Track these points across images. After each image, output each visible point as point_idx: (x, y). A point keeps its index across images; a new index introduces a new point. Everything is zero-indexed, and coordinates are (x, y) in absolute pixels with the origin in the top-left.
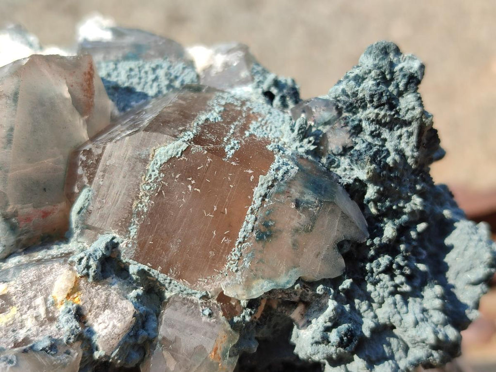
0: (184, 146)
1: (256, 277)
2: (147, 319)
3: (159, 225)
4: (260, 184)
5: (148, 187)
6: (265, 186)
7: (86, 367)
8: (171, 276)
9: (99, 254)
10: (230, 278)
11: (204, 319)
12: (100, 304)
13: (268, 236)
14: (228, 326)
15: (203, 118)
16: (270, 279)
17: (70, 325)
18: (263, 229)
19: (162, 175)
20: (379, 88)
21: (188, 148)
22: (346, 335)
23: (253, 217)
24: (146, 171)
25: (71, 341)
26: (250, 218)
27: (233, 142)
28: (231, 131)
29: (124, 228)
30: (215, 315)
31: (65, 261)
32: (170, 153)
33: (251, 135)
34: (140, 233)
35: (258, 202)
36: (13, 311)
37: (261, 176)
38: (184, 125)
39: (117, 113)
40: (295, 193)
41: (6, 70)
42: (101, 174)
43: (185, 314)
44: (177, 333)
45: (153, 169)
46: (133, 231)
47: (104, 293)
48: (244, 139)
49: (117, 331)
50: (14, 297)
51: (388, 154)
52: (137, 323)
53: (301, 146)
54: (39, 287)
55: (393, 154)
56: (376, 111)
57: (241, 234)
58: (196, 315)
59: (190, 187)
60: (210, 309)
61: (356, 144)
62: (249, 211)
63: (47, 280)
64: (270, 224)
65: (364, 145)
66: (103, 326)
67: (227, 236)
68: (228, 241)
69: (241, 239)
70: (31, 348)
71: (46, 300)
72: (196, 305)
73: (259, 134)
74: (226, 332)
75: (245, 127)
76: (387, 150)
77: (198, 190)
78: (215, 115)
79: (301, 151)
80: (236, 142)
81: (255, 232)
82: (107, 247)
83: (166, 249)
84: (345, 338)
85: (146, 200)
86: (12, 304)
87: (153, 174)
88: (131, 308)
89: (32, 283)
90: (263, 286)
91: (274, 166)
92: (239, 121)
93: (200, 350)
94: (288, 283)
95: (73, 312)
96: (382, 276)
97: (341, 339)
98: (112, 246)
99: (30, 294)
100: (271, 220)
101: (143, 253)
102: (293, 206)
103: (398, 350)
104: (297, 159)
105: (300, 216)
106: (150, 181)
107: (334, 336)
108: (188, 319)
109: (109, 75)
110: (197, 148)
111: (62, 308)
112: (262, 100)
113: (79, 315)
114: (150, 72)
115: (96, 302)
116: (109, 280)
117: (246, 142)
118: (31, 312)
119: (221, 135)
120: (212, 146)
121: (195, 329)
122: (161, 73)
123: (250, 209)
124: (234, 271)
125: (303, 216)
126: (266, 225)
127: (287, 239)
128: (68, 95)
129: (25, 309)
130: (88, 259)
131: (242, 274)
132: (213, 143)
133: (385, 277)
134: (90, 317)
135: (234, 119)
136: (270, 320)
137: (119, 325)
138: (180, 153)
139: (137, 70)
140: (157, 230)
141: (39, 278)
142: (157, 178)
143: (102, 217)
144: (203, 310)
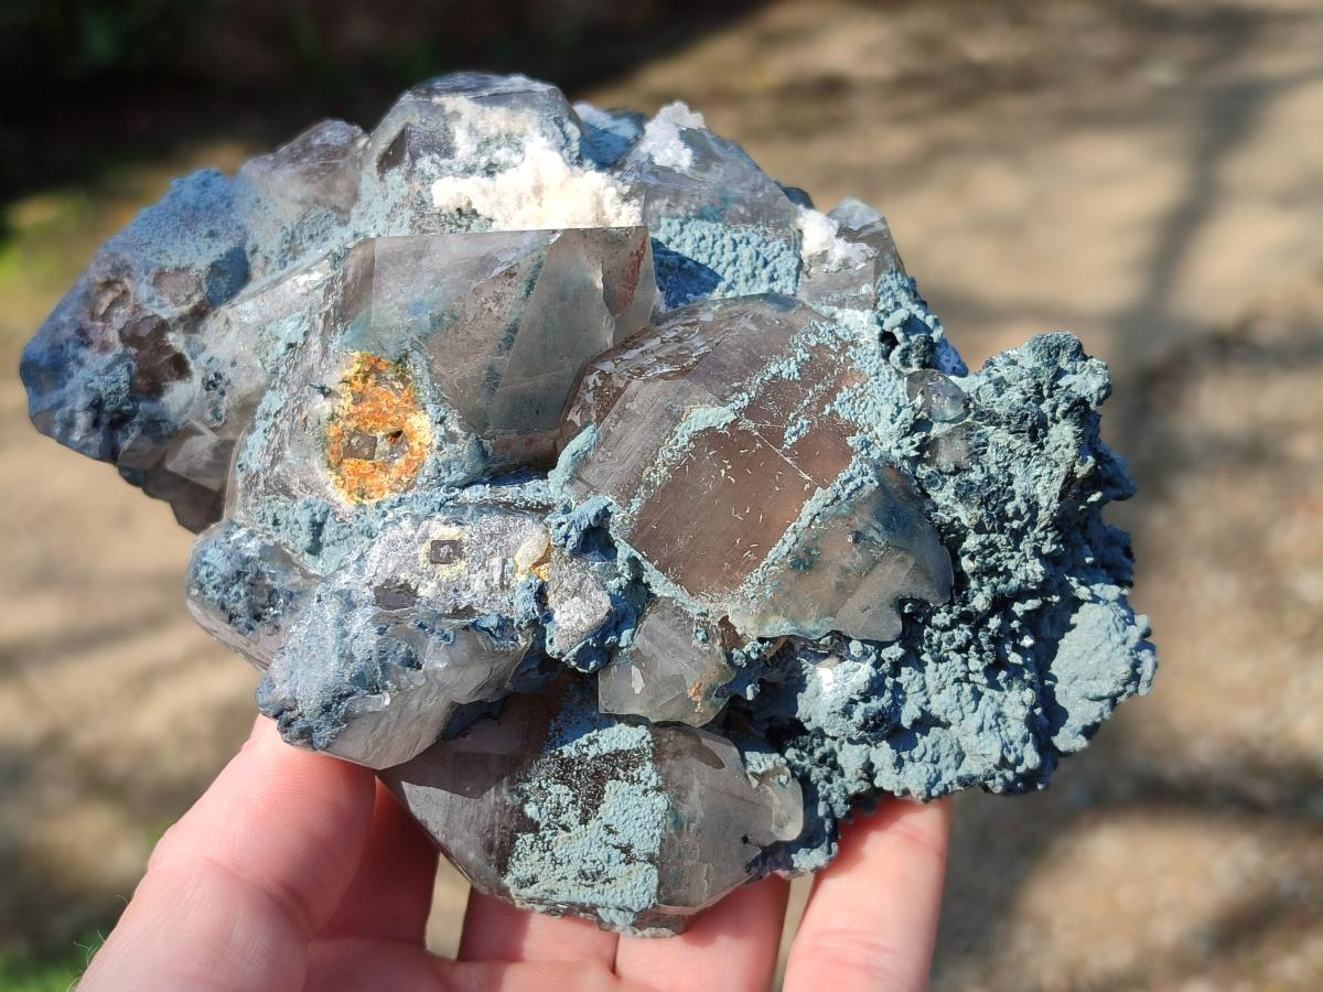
0: (731, 418)
1: (776, 611)
2: (623, 619)
3: (670, 508)
4: (814, 498)
5: (669, 455)
6: (821, 503)
7: (532, 658)
8: (667, 576)
9: (585, 524)
10: (742, 603)
11: (694, 642)
12: (570, 588)
13: (805, 567)
14: (723, 660)
15: (774, 370)
16: (794, 620)
17: (526, 605)
18: (802, 555)
19: (692, 445)
20: (1026, 406)
21: (735, 422)
22: (873, 718)
23: (794, 537)
24: (672, 434)
25: (523, 626)
26: (789, 537)
27: (803, 421)
28: (806, 402)
29: (626, 497)
30: (710, 641)
31: (541, 519)
32: (710, 420)
33: (833, 413)
34: (644, 511)
35: (805, 521)
36: (461, 565)
37: (819, 488)
38: (742, 380)
39: (663, 308)
40: (858, 523)
41: (526, 241)
42: (616, 416)
43: (674, 628)
44: (656, 650)
45: (684, 433)
46: (636, 504)
47: (578, 575)
48: (819, 418)
49: (582, 628)
50: (466, 548)
51: (1012, 498)
52: (609, 621)
53: (899, 447)
54: (500, 544)
55: (1018, 499)
56: (1011, 437)
57: (771, 555)
58: (687, 635)
59: (723, 472)
60: (706, 633)
61: (971, 470)
62: (790, 529)
63: (512, 538)
64: (814, 552)
65: (982, 477)
66: (565, 616)
67: (754, 551)
68: (753, 557)
69: (769, 561)
70: (474, 625)
71: (504, 562)
72: (691, 620)
73: (845, 414)
74: (719, 666)
75: (830, 395)
76: (1013, 492)
77: (733, 480)
78: (793, 367)
79: (896, 454)
80: (805, 422)
81: (790, 556)
82: (597, 516)
83: (672, 541)
84: (871, 723)
85: (663, 471)
86: (461, 556)
87: (681, 439)
88: (606, 604)
89: (492, 535)
90: (781, 626)
91: (843, 476)
92: (825, 385)
93: (679, 681)
94: (815, 632)
95: (535, 589)
96: (952, 655)
97: (866, 722)
98: (604, 515)
99: (487, 549)
100: (817, 549)
101: (641, 535)
102: (850, 540)
103: (948, 755)
104: (885, 466)
105: (854, 556)
106: (674, 447)
107: (858, 714)
108: (673, 636)
109: (669, 241)
110: (748, 424)
111: (521, 578)
112: (875, 346)
113: (541, 595)
114: (729, 246)
115: (565, 583)
116: (589, 556)
117: (820, 423)
118: (483, 574)
119: (788, 408)
120: (769, 424)
121: (679, 652)
122: (745, 252)
123: (792, 525)
124: (750, 597)
125: (859, 557)
126: (808, 552)
127: (831, 577)
128: (600, 285)
129: (476, 568)
130: (570, 528)
131: (758, 604)
132: (770, 418)
133: (956, 658)
134: (552, 601)
135: (819, 378)
136: (786, 663)
137: (585, 621)
138: (723, 424)
139: (710, 240)
140: (666, 513)
141: (503, 532)
142: (684, 447)
143: (602, 472)
144: (697, 631)
